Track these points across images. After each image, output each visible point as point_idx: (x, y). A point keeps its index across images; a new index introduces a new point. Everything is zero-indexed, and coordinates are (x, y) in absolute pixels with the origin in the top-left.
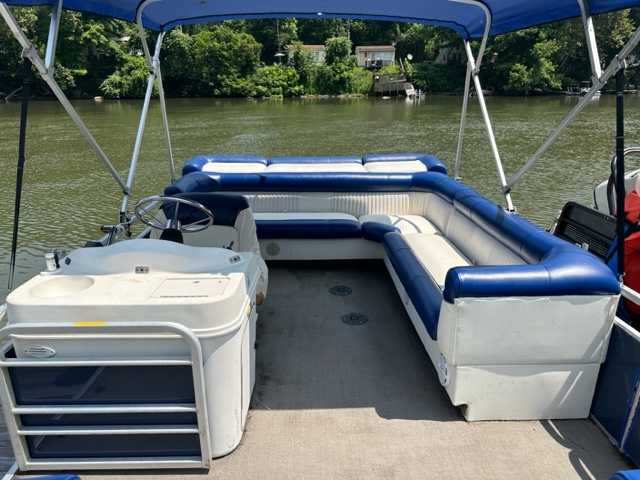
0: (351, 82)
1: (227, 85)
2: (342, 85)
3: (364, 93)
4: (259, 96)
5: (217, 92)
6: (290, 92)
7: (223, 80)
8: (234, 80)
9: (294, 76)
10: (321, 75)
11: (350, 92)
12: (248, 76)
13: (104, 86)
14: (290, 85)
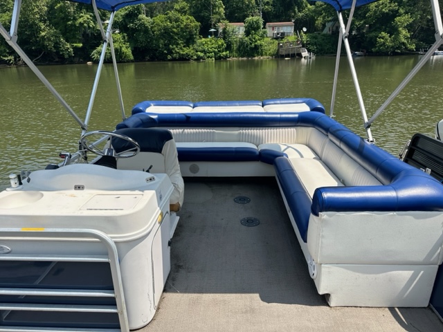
0: (263, 48)
1: (176, 53)
2: (256, 50)
3: (272, 56)
4: (199, 59)
5: (169, 57)
6: (220, 56)
7: (174, 49)
8: (181, 49)
9: (222, 45)
10: (242, 43)
11: (262, 55)
12: (191, 46)
13: (93, 55)
14: (219, 51)
